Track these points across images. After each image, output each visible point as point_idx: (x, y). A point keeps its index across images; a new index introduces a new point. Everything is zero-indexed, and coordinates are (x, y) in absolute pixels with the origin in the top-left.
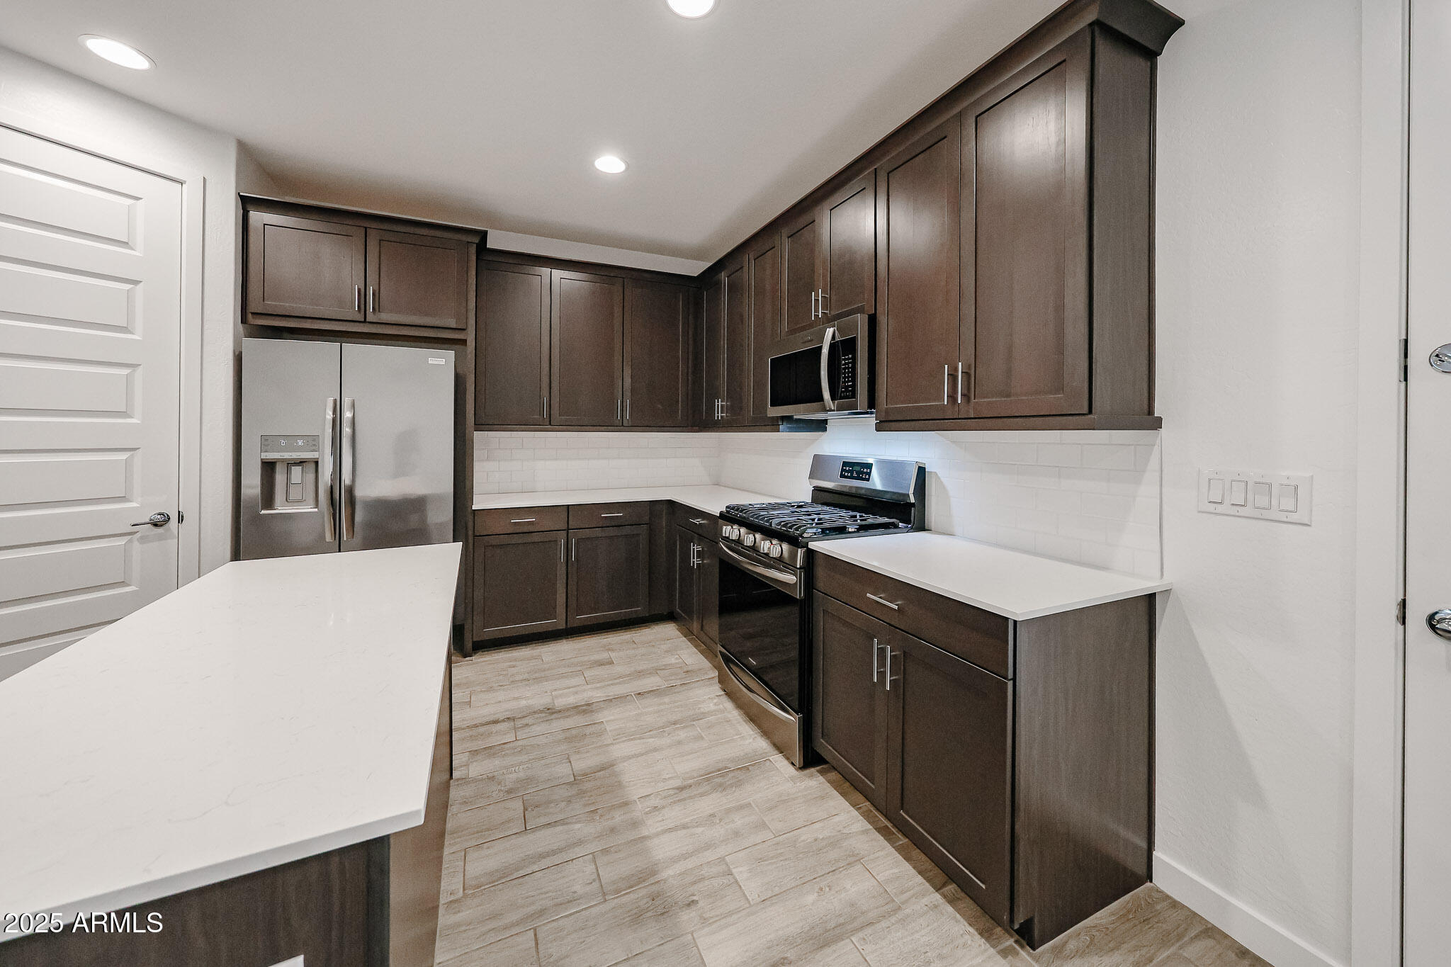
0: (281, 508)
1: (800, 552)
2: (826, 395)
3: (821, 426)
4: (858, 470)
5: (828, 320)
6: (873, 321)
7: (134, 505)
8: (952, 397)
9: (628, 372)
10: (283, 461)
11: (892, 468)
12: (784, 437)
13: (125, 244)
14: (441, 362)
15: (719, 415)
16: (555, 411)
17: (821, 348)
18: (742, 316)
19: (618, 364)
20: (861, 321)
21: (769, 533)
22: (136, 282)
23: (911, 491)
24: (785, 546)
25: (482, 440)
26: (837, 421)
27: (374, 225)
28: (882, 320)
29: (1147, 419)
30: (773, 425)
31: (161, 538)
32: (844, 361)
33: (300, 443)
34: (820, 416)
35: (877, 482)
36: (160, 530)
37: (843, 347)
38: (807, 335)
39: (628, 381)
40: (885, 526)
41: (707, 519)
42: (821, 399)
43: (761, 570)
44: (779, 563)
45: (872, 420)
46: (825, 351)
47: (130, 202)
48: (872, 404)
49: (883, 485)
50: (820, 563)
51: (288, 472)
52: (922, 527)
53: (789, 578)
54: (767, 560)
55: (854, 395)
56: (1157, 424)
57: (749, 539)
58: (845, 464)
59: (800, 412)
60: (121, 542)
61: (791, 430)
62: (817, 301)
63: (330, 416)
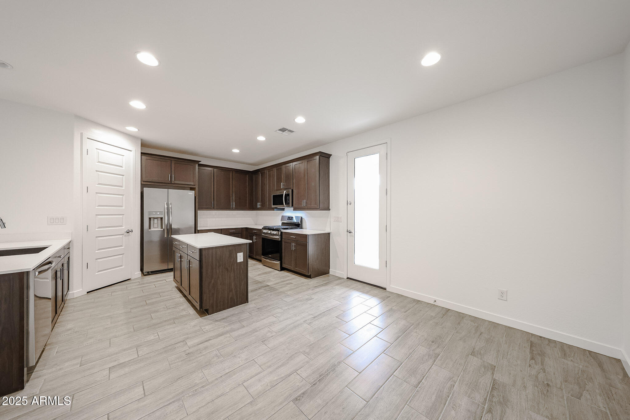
0: (152, 229)
1: (280, 232)
2: (284, 203)
3: (283, 209)
4: (290, 218)
5: (285, 189)
6: (292, 190)
7: (123, 228)
8: (304, 205)
9: (234, 195)
10: (152, 218)
11: (297, 217)
12: (276, 212)
13: (121, 167)
14: (192, 193)
15: (259, 206)
16: (215, 205)
17: (283, 195)
18: (265, 184)
19: (231, 193)
20: (290, 191)
21: (274, 230)
22: (123, 175)
23: (300, 222)
24: (277, 232)
25: (199, 212)
26: (286, 209)
27: (173, 159)
28: (294, 190)
29: (328, 209)
30: (273, 209)
31: (128, 236)
32: (288, 197)
33: (158, 213)
34: (284, 207)
35: (295, 220)
36: (128, 234)
37: (287, 195)
38: (280, 191)
39: (234, 197)
40: (296, 228)
41: (258, 230)
42: (283, 204)
43: (273, 237)
44: (276, 235)
45: (292, 208)
46: (284, 195)
47: (122, 156)
48: (292, 206)
49: (296, 221)
50: (283, 234)
51: (154, 220)
52: (302, 228)
53: (277, 237)
54: (274, 235)
55: (289, 204)
56: (330, 210)
57: (269, 232)
58: (288, 217)
59: (279, 207)
60: (121, 236)
61: (277, 210)
62: (282, 185)
63: (166, 206)
